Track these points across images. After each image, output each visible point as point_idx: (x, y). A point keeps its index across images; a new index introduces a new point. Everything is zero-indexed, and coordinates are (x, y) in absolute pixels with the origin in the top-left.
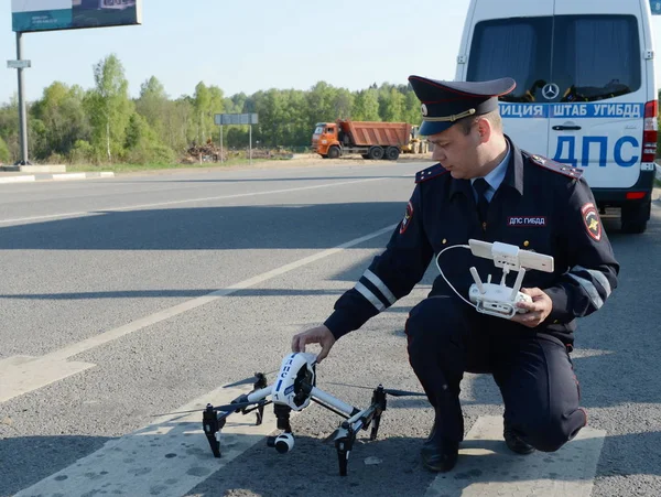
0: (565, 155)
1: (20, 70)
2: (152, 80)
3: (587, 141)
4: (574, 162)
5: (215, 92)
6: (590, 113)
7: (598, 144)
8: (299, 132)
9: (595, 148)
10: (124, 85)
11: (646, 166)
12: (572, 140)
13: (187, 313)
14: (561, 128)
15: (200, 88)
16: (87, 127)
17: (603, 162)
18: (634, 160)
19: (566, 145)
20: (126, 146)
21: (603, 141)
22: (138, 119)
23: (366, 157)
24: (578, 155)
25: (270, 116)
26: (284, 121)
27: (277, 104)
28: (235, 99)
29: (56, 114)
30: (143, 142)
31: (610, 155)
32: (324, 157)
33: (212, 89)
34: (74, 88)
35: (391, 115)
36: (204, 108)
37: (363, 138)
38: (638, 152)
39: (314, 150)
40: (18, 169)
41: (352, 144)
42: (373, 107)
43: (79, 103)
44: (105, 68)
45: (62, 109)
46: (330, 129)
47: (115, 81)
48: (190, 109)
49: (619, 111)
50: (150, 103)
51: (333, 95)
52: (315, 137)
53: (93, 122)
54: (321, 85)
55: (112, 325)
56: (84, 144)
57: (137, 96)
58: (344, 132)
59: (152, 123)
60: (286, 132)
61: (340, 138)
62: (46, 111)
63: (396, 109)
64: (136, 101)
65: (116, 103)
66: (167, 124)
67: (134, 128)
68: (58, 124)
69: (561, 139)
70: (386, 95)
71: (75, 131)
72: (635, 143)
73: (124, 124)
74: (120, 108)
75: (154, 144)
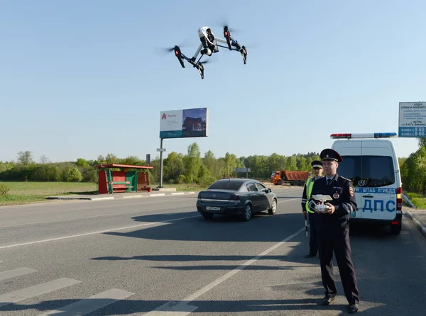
0: (368, 207)
1: (161, 152)
2: (209, 152)
3: (376, 202)
4: (371, 209)
5: (233, 156)
6: (377, 192)
7: (380, 203)
8: (265, 172)
9: (379, 205)
10: (199, 153)
11: (398, 212)
12: (370, 201)
13: (229, 279)
14: (366, 197)
15: (227, 155)
16: (184, 169)
17: (382, 210)
18: (394, 209)
19: (368, 203)
20: (199, 177)
21: (382, 202)
22: (204, 167)
23: (292, 185)
24: (373, 207)
25: (254, 166)
26: (259, 168)
27: (257, 161)
28: (241, 159)
29: (172, 164)
30: (205, 176)
31: (385, 207)
32: (276, 184)
33: (232, 155)
34: (180, 154)
35: (301, 166)
36: (229, 162)
37: (291, 177)
38: (395, 206)
39: (271, 181)
40: (158, 190)
41: (286, 179)
42: (294, 164)
43: (181, 160)
44: (192, 148)
45: (175, 162)
46: (278, 174)
47: (195, 152)
48: (223, 163)
49: (387, 191)
50: (208, 160)
51: (279, 158)
52: (272, 177)
53: (187, 167)
54: (274, 155)
55: (203, 286)
56: (183, 176)
57: (204, 157)
58: (283, 174)
59: (209, 168)
60: (260, 172)
61: (282, 177)
62: (168, 163)
63: (304, 164)
64: (203, 159)
65: (195, 161)
66: (214, 168)
67: (202, 170)
68: (173, 168)
69: (366, 201)
70: (299, 159)
71: (179, 171)
72: (394, 203)
73: (198, 168)
74: (197, 163)
75: (209, 176)
